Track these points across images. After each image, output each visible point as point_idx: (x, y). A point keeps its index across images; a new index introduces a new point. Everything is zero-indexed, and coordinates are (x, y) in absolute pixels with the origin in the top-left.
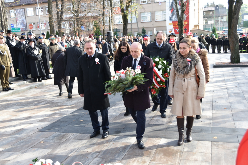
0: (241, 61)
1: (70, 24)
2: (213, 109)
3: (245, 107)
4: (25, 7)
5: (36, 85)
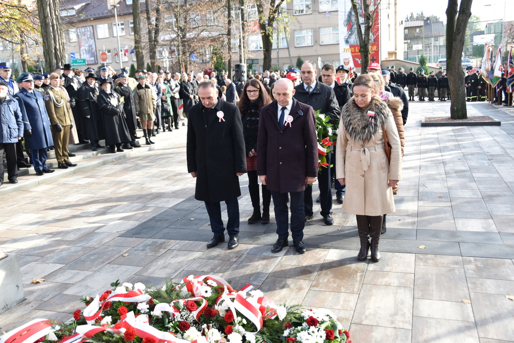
0: (468, 115)
1: (172, 52)
2: (420, 198)
3: (473, 194)
4: (94, 23)
5: (114, 157)
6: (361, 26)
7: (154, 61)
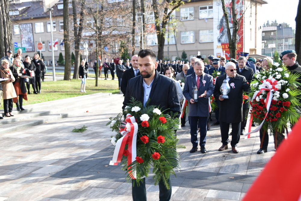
1: (90, 45)
4: (33, 22)
5: (46, 119)
6: (230, 29)
7: (78, 50)
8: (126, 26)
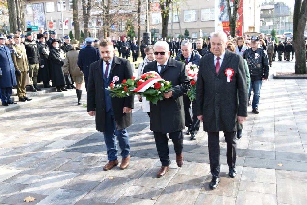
2: (276, 130)
4: (44, 2)
5: (58, 95)
6: (231, 8)
7: (87, 29)
8: (132, 5)
